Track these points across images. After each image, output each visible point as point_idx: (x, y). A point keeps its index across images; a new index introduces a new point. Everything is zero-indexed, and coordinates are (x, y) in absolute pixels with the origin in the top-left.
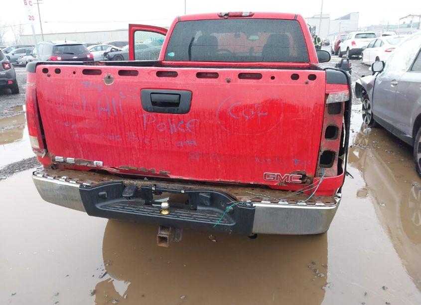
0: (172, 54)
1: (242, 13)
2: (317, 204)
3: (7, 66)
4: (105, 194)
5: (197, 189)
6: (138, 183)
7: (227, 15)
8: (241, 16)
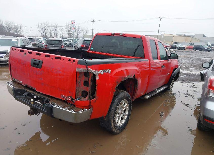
0: (92, 48)
1: (120, 34)
2: (71, 110)
3: (63, 47)
4: (19, 93)
5: (43, 97)
6: (30, 91)
7: (114, 34)
8: (119, 35)
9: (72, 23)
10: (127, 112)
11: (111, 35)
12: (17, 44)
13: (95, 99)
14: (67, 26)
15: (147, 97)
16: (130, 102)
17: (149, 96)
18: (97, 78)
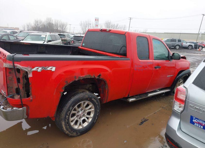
0: (84, 44)
1: (106, 29)
7: (102, 30)
8: (106, 31)
9: (96, 20)
10: (92, 115)
11: (100, 31)
12: (45, 39)
13: (31, 98)
14: (106, 23)
15: (131, 100)
16: (96, 104)
17: (134, 99)
18: (30, 75)
